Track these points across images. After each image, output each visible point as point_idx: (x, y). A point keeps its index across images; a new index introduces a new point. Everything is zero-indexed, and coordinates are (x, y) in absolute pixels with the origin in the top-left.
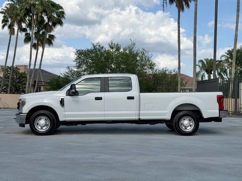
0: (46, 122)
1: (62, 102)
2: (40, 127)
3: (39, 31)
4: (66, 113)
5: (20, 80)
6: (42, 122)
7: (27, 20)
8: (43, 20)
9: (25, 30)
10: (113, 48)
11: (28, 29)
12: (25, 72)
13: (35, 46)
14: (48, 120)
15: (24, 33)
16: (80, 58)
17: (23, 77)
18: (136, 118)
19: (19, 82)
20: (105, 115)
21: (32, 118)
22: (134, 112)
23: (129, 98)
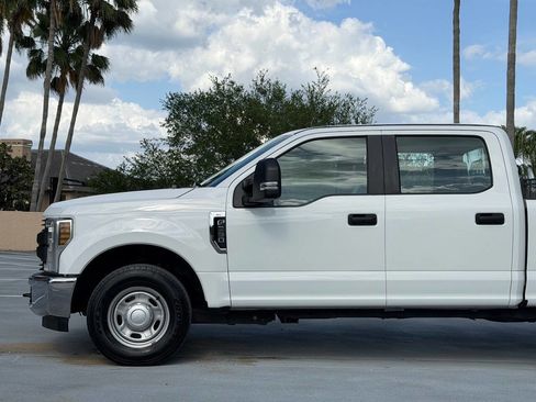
0: (152, 313)
1: (218, 233)
2: (128, 333)
3: (66, 45)
4: (235, 277)
5: (12, 177)
6: (138, 309)
7: (35, 17)
8: (78, 16)
9: (28, 43)
10: (264, 93)
11: (37, 39)
12: (25, 157)
13: (57, 86)
14: (163, 304)
15: (26, 51)
16: (177, 117)
17: (20, 170)
18: (513, 299)
19: (8, 182)
20: (386, 287)
21: (98, 293)
22: (505, 276)
23: (485, 219)
